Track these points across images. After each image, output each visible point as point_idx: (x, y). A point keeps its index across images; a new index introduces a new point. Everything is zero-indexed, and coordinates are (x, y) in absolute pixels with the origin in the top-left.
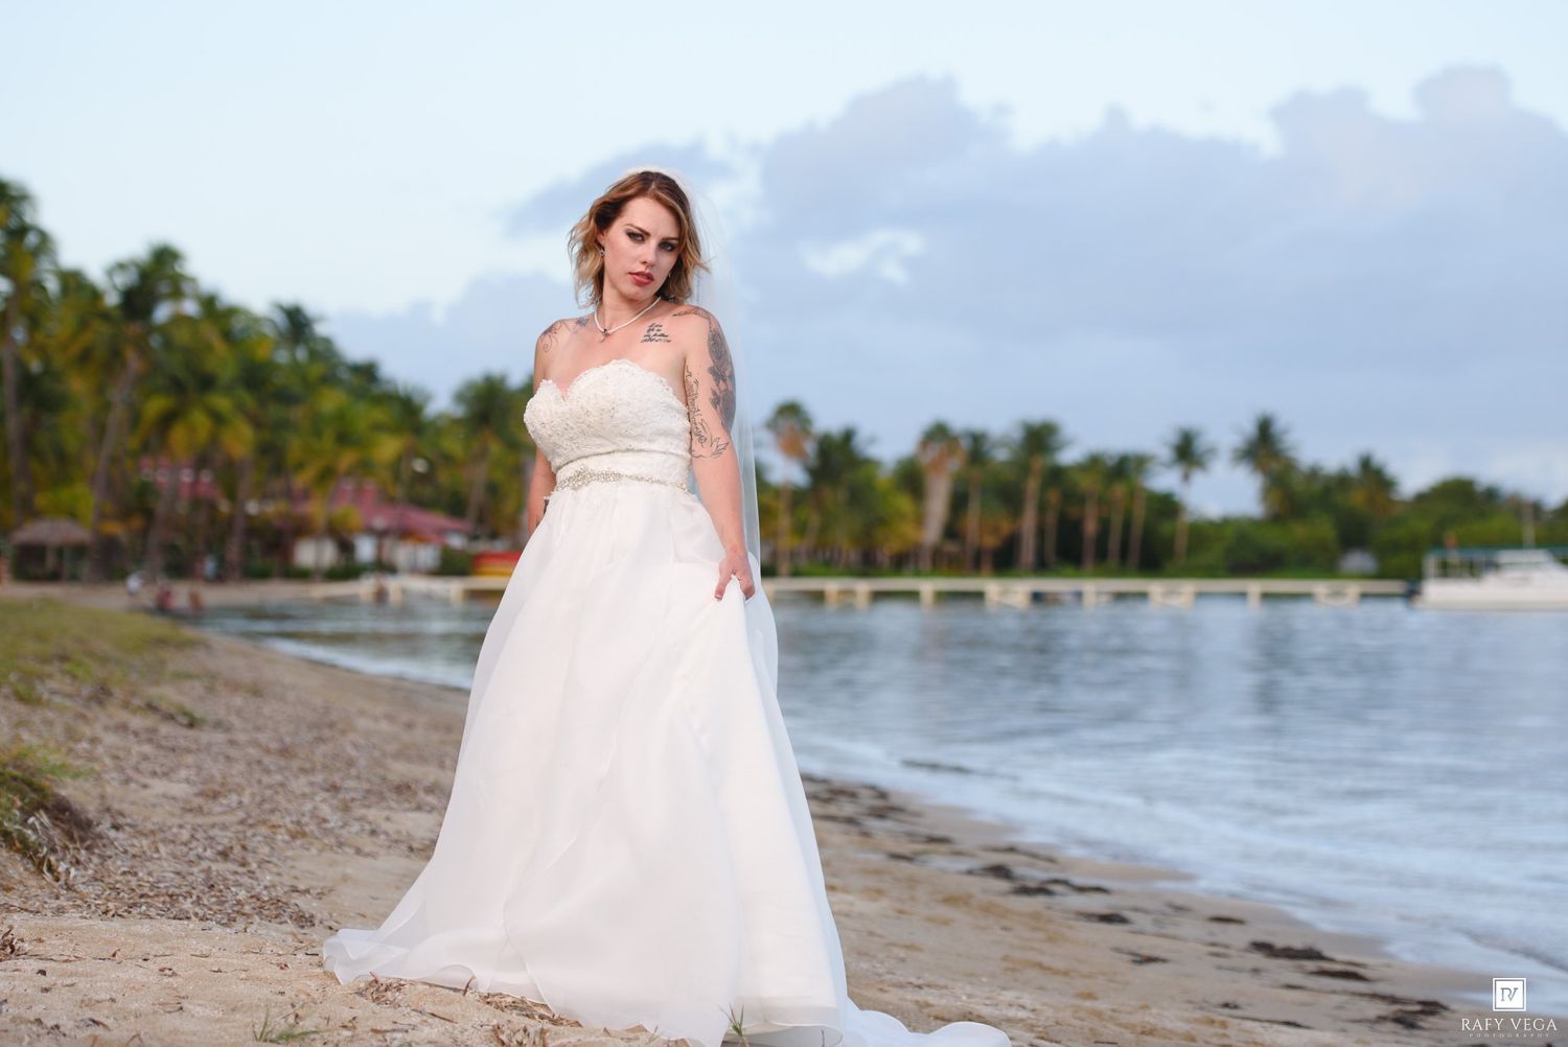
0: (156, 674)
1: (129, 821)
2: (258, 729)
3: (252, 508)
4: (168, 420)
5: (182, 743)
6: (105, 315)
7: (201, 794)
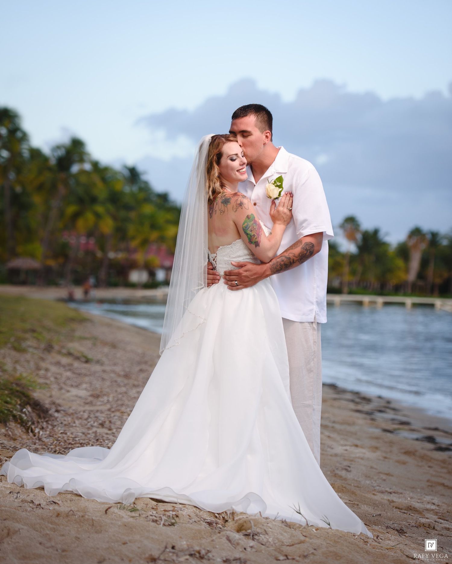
0: (71, 337)
1: (62, 408)
2: (115, 364)
3: (112, 255)
4: (76, 216)
5: (83, 371)
6: (50, 169)
7: (92, 396)
